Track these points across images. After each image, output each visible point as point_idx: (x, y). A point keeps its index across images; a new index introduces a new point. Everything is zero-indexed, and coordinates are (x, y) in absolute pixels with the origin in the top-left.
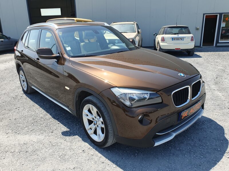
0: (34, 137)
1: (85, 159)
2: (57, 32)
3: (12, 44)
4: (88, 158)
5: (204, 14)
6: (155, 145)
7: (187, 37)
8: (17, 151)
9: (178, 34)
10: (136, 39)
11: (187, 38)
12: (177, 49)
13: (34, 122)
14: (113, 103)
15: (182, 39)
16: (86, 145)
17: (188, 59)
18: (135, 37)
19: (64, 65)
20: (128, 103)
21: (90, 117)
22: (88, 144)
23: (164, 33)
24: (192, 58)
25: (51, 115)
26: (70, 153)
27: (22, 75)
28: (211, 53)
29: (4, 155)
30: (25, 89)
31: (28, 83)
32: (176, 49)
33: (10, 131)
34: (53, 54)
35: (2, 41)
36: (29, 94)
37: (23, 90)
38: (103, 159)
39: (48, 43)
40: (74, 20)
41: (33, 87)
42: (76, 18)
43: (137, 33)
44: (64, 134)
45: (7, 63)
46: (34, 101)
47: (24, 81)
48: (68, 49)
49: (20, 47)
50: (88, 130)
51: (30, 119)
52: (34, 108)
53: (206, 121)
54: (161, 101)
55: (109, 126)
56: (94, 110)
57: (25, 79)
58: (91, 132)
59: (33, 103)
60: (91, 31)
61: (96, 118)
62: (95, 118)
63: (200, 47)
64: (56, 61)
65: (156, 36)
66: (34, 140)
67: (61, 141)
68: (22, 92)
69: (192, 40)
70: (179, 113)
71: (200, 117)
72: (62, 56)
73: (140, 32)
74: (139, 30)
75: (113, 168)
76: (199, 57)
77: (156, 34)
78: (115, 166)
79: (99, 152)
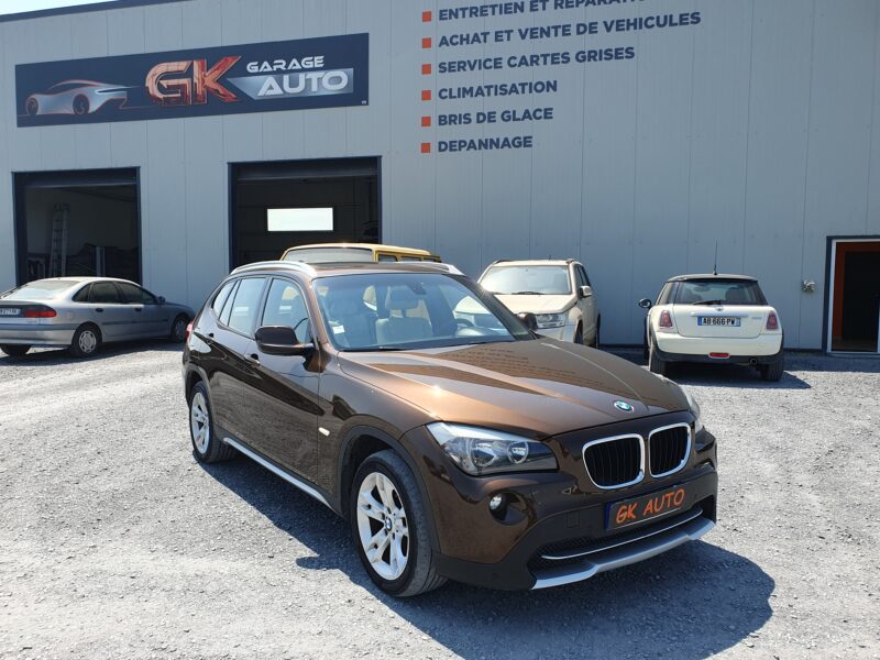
0: (222, 566)
1: (351, 617)
2: (312, 287)
3: (166, 320)
4: (359, 616)
5: (829, 239)
6: (536, 587)
7: (752, 313)
8: (178, 588)
9: (719, 303)
10: (567, 316)
11: (754, 318)
12: (718, 354)
13: (225, 532)
14: (443, 475)
15: (733, 320)
16: (360, 592)
17: (756, 390)
18: (567, 310)
19: (321, 370)
20: (471, 468)
21: (376, 513)
22: (364, 590)
23: (672, 298)
24: (772, 390)
25: (270, 518)
26: (313, 604)
27: (199, 407)
28: (856, 374)
29: (146, 594)
30: (203, 450)
31: (216, 428)
32: (711, 354)
33: (161, 547)
34: (296, 342)
35: (138, 310)
36: (211, 464)
37: (196, 453)
38: (400, 621)
39: (286, 315)
40: (370, 250)
41: (226, 440)
42: (381, 243)
43: (574, 295)
44: (303, 562)
45: (148, 379)
46: (226, 484)
47: (201, 425)
48: (338, 330)
49: (204, 325)
50: (369, 549)
51: (213, 524)
52: (226, 500)
53: (727, 562)
54: (554, 466)
55: (419, 527)
56: (387, 488)
57: (207, 418)
58: (374, 557)
59: (224, 487)
60: (405, 287)
61: (390, 513)
62: (387, 514)
63: (822, 351)
64: (304, 360)
65: (650, 308)
66: (222, 571)
67: (293, 578)
68: (193, 459)
69: (771, 323)
70: (607, 504)
71: (693, 537)
72: (321, 348)
73: (585, 294)
74: (584, 287)
75: (421, 641)
76: (800, 387)
77: (648, 304)
78: (426, 637)
79: (391, 608)
